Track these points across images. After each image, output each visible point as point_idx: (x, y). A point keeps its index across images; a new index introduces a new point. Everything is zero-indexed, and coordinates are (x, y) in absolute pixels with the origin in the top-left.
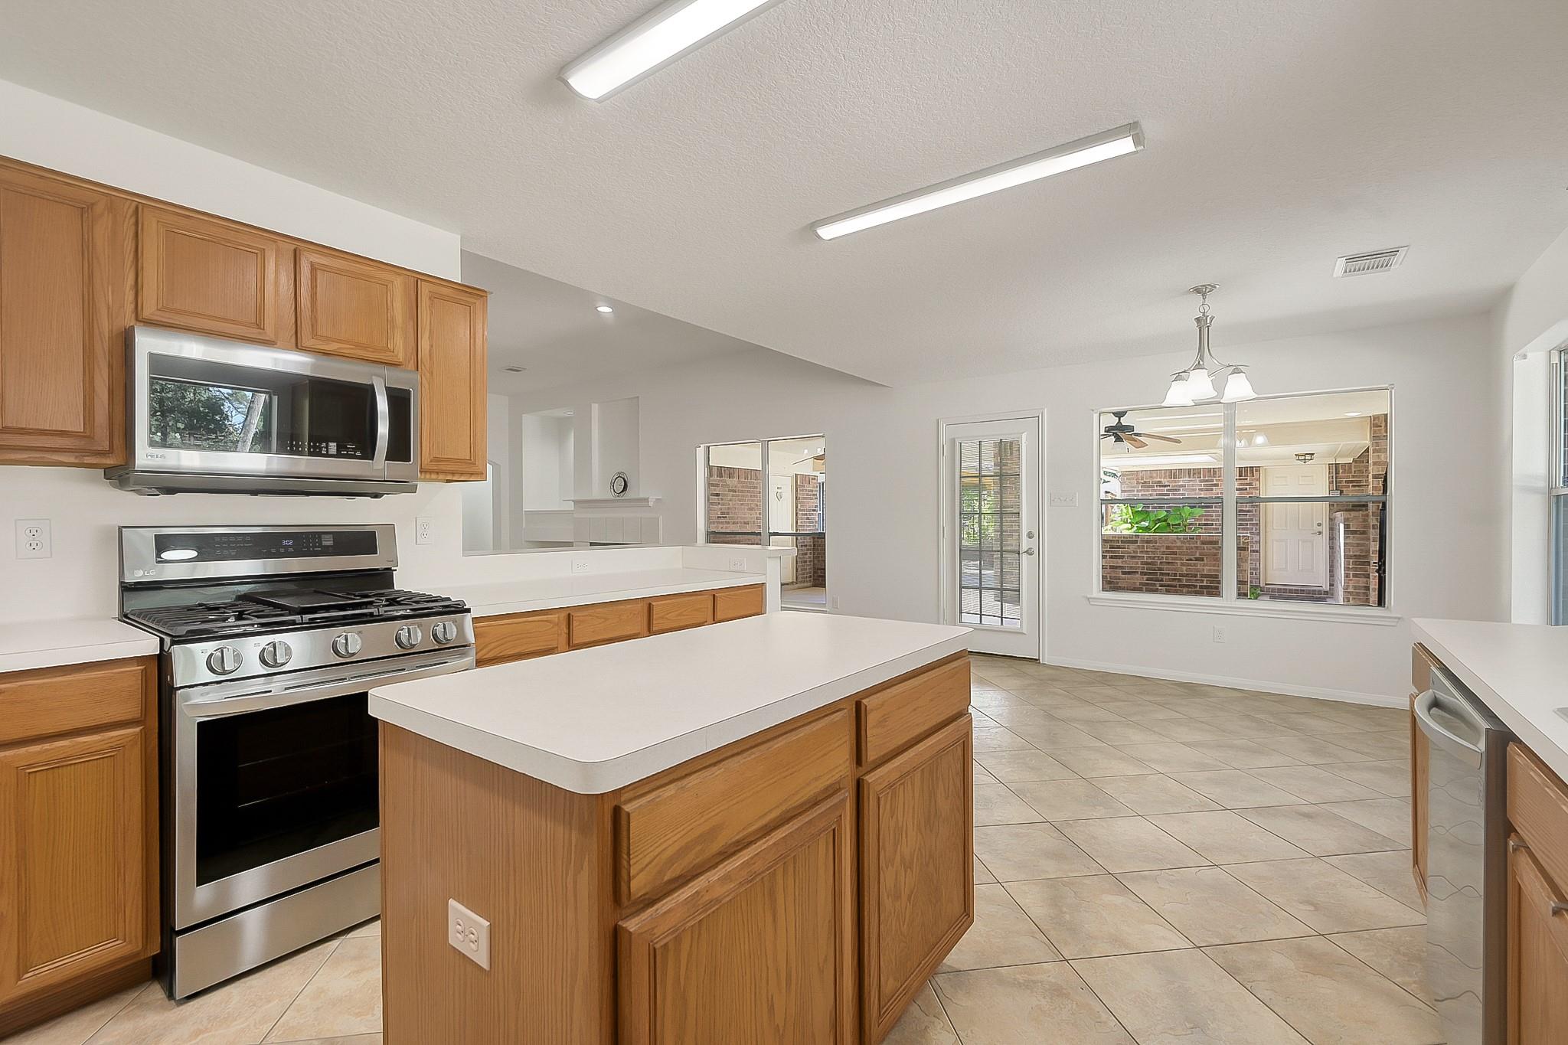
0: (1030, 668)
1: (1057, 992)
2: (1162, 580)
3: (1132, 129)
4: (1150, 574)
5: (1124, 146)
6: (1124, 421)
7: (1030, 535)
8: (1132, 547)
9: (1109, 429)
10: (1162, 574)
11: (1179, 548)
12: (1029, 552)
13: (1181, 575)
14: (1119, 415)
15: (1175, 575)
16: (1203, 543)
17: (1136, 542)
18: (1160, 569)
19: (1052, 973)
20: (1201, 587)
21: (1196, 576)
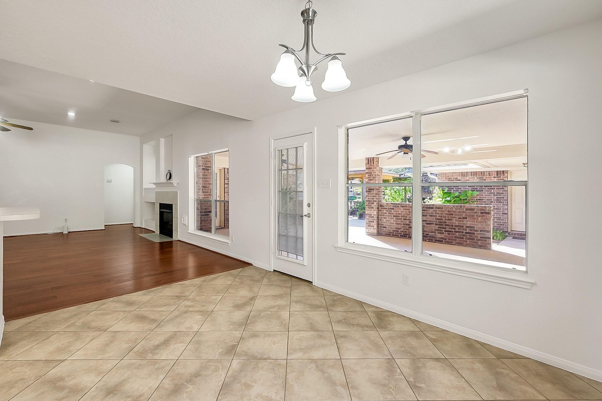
2: (445, 228)
4: (440, 225)
6: (409, 142)
7: (309, 205)
8: (431, 210)
9: (400, 147)
10: (446, 225)
11: (454, 212)
12: (308, 216)
13: (455, 226)
14: (406, 139)
15: (452, 226)
16: (467, 210)
17: (433, 208)
18: (445, 222)
20: (466, 233)
21: (463, 227)
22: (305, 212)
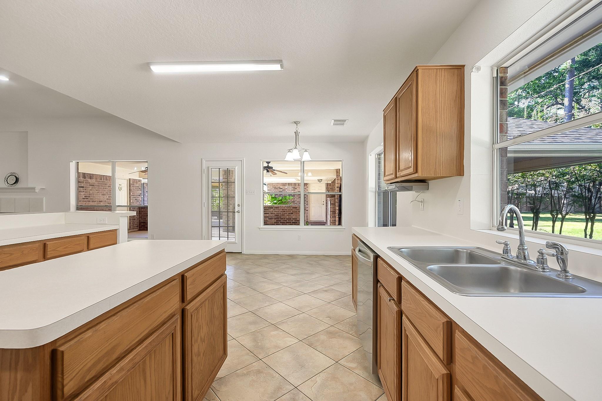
0: (239, 256)
1: (259, 372)
2: (281, 221)
3: (279, 61)
4: (277, 219)
5: (276, 67)
6: (270, 165)
7: (239, 205)
8: (272, 209)
9: (265, 168)
10: (281, 219)
11: (286, 210)
12: (238, 212)
13: (287, 219)
14: (268, 163)
15: (285, 219)
16: (293, 208)
17: (273, 208)
18: (280, 217)
19: (256, 366)
20: (292, 223)
21: (291, 219)
22: (236, 210)
